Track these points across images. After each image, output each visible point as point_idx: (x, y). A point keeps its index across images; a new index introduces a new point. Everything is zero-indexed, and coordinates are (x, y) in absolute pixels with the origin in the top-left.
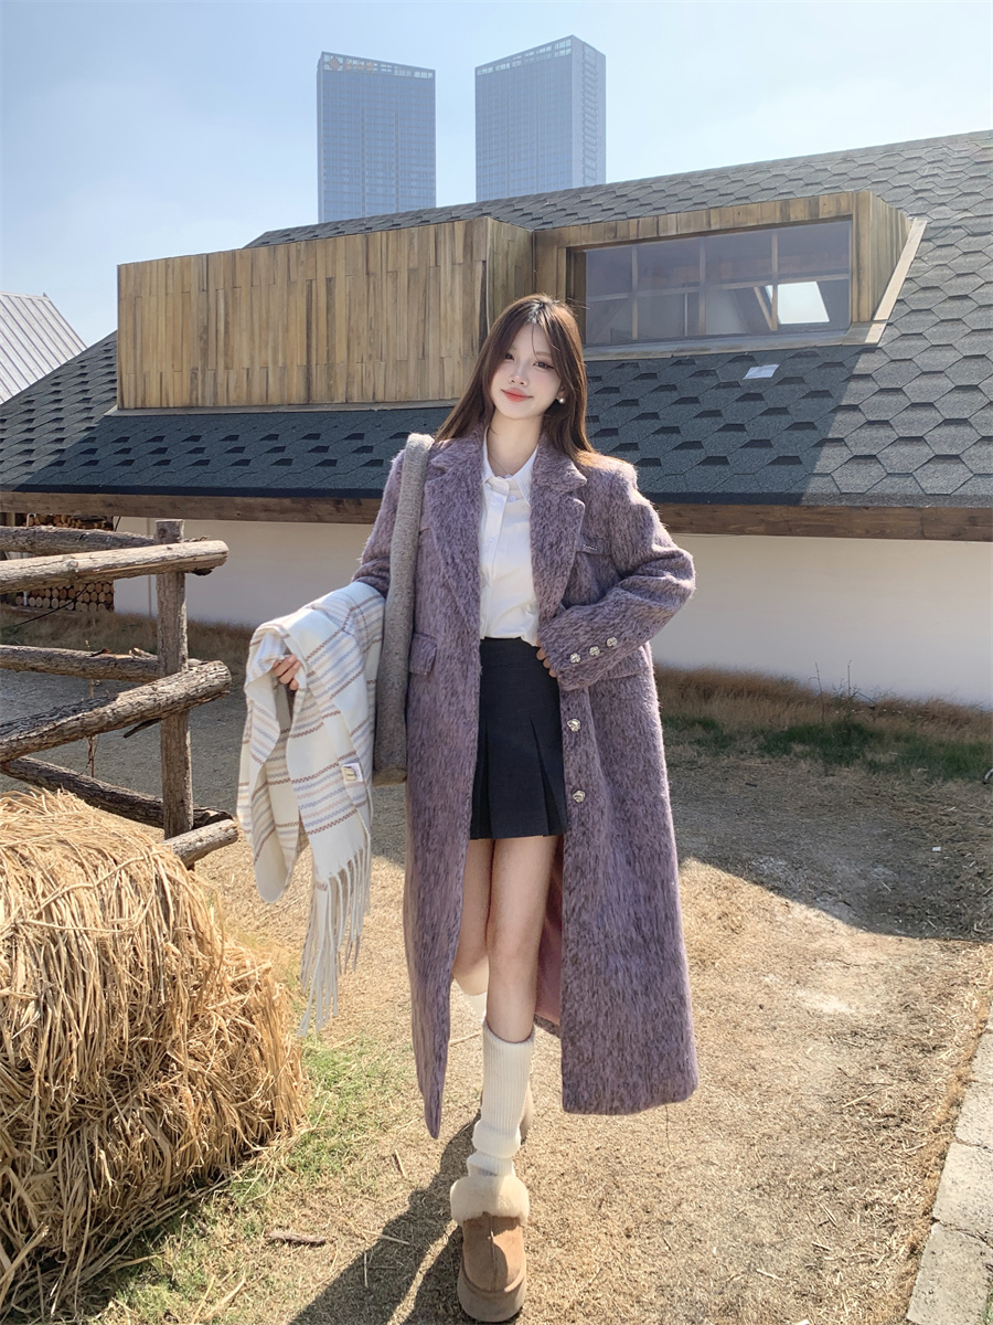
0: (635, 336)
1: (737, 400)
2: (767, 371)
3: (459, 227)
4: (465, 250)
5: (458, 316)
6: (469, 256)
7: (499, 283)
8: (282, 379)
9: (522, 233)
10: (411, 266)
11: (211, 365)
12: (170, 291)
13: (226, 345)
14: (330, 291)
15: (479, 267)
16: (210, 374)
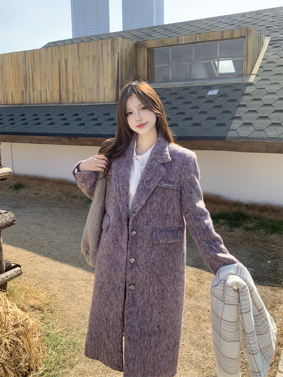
0: (170, 79)
1: (205, 103)
2: (215, 92)
3: (109, 40)
4: (112, 49)
5: (110, 72)
6: (113, 51)
7: (124, 60)
8: (51, 94)
9: (131, 43)
10: (93, 55)
11: (28, 90)
12: (13, 64)
13: (33, 83)
14: (66, 64)
15: (116, 55)
16: (28, 93)
